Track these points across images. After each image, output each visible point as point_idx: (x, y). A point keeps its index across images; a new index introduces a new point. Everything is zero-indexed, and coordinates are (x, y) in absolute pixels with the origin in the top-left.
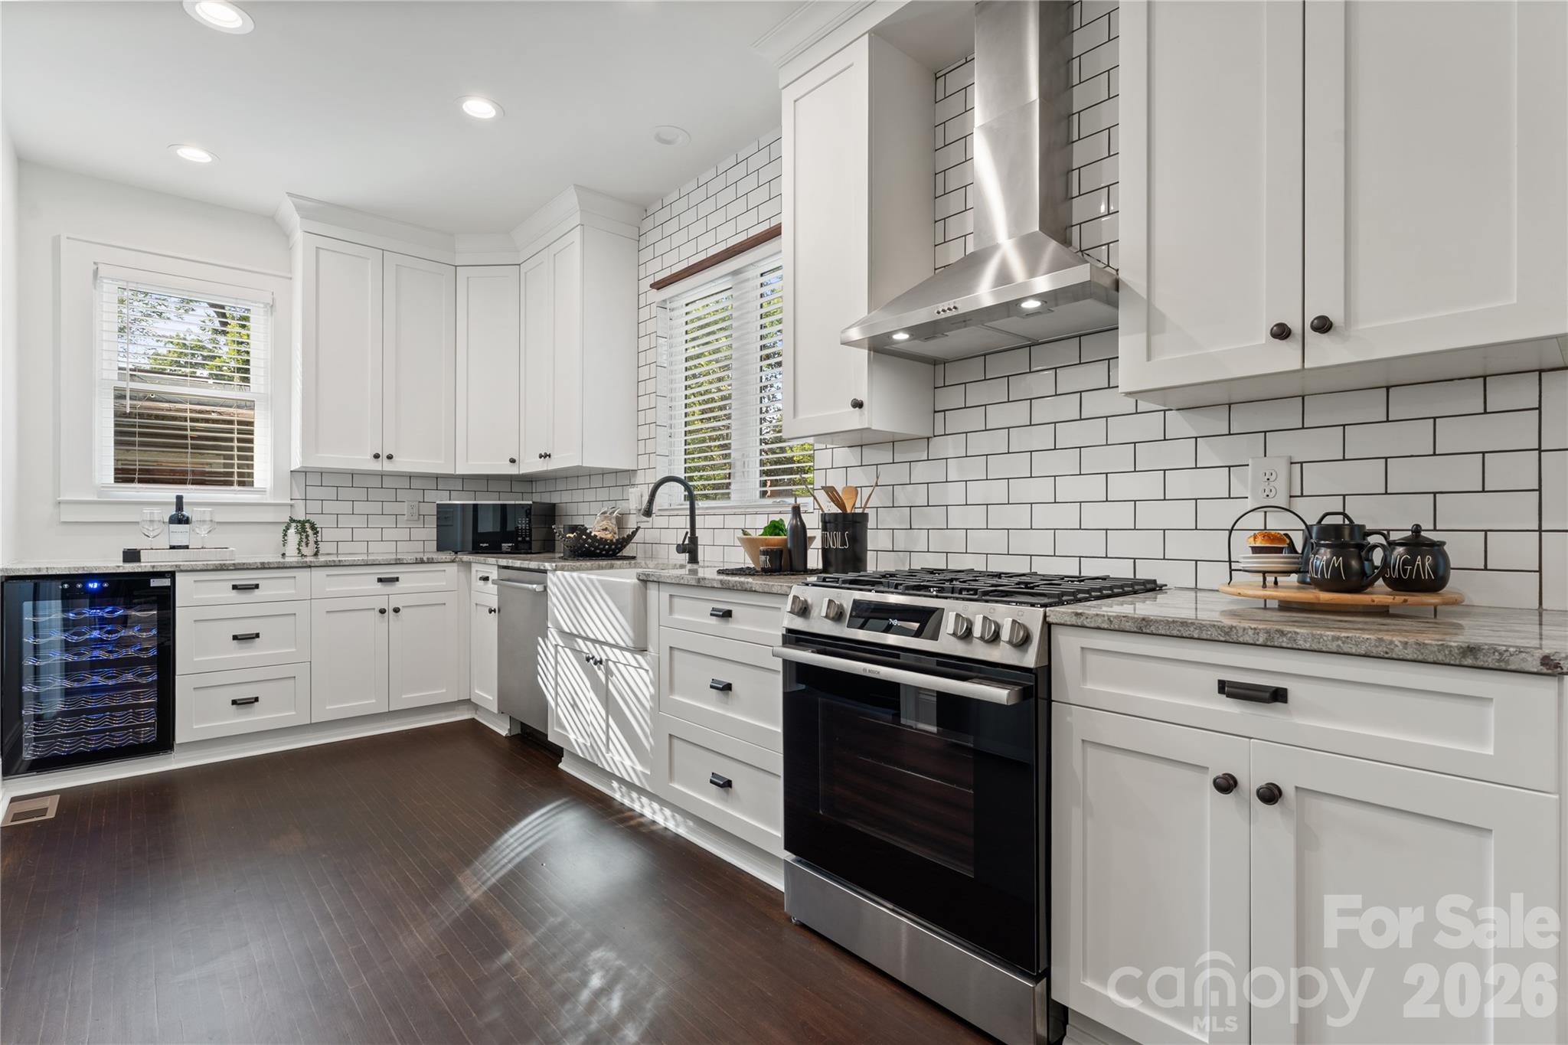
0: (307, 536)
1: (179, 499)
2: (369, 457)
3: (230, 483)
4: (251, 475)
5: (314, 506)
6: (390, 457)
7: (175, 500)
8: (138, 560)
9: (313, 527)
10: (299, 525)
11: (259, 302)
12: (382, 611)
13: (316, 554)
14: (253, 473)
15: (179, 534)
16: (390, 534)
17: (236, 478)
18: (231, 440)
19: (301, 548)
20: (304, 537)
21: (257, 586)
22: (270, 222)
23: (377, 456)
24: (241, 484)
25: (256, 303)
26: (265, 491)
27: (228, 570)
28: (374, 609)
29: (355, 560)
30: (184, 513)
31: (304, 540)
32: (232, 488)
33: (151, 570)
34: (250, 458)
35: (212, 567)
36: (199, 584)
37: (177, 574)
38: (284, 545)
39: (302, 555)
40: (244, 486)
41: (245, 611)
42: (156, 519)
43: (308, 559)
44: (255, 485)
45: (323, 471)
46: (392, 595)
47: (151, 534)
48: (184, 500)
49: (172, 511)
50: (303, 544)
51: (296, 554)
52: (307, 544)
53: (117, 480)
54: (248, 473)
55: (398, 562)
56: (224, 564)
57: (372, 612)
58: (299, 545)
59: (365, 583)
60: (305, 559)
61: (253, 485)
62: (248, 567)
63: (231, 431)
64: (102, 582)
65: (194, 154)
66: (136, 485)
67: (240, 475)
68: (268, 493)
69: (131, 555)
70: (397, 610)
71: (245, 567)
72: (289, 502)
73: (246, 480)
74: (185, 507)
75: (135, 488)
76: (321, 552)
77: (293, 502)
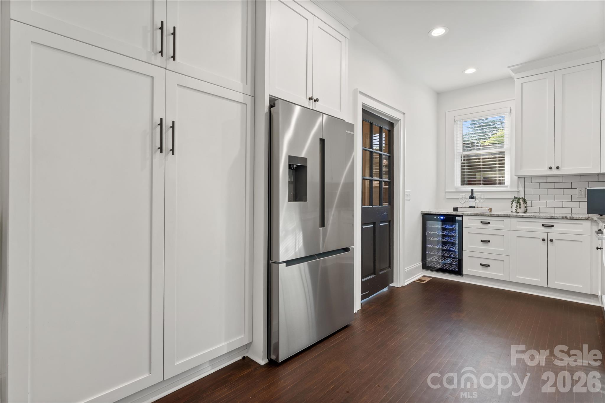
0: (520, 205)
1: (472, 190)
2: (547, 168)
3: (495, 184)
4: (504, 180)
5: (529, 192)
6: (558, 168)
7: (471, 191)
8: (457, 211)
9: (525, 201)
10: (517, 199)
11: (506, 112)
12: (544, 240)
13: (525, 212)
14: (504, 179)
15: (472, 203)
16: (567, 204)
17: (497, 182)
18: (495, 167)
19: (517, 209)
20: (519, 205)
21: (489, 223)
22: (509, 80)
23: (550, 168)
24: (500, 184)
25: (505, 113)
26: (507, 186)
27: (478, 216)
28: (540, 238)
29: (530, 215)
30: (473, 195)
31: (519, 206)
32: (495, 185)
33: (456, 214)
34: (503, 174)
35: (473, 215)
36: (470, 220)
37: (463, 216)
38: (512, 208)
39: (517, 212)
40: (501, 184)
41: (485, 232)
42: (464, 197)
43: (521, 214)
44: (505, 184)
45: (533, 176)
46: (551, 233)
47: (462, 203)
48: (474, 191)
49: (470, 194)
50: (518, 208)
51: (515, 212)
52: (520, 208)
53: (462, 185)
54: (502, 179)
55: (552, 218)
56: (477, 214)
57: (539, 239)
58: (516, 208)
59: (536, 226)
60: (518, 214)
61: (504, 184)
62: (486, 215)
63: (496, 164)
64: (444, 217)
65: (470, 71)
66: (466, 186)
67: (500, 180)
68: (509, 186)
69: (455, 209)
70: (551, 241)
71: (484, 215)
72: (517, 190)
73: (501, 183)
74: (474, 193)
75: (465, 187)
76: (528, 211)
77: (518, 190)
